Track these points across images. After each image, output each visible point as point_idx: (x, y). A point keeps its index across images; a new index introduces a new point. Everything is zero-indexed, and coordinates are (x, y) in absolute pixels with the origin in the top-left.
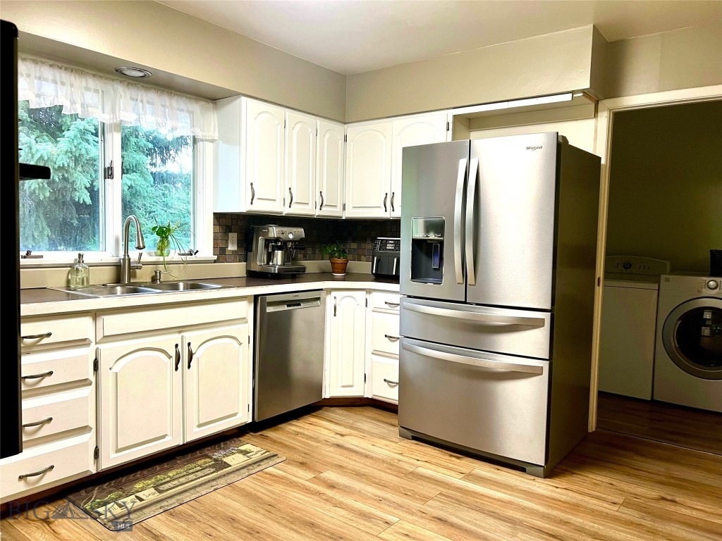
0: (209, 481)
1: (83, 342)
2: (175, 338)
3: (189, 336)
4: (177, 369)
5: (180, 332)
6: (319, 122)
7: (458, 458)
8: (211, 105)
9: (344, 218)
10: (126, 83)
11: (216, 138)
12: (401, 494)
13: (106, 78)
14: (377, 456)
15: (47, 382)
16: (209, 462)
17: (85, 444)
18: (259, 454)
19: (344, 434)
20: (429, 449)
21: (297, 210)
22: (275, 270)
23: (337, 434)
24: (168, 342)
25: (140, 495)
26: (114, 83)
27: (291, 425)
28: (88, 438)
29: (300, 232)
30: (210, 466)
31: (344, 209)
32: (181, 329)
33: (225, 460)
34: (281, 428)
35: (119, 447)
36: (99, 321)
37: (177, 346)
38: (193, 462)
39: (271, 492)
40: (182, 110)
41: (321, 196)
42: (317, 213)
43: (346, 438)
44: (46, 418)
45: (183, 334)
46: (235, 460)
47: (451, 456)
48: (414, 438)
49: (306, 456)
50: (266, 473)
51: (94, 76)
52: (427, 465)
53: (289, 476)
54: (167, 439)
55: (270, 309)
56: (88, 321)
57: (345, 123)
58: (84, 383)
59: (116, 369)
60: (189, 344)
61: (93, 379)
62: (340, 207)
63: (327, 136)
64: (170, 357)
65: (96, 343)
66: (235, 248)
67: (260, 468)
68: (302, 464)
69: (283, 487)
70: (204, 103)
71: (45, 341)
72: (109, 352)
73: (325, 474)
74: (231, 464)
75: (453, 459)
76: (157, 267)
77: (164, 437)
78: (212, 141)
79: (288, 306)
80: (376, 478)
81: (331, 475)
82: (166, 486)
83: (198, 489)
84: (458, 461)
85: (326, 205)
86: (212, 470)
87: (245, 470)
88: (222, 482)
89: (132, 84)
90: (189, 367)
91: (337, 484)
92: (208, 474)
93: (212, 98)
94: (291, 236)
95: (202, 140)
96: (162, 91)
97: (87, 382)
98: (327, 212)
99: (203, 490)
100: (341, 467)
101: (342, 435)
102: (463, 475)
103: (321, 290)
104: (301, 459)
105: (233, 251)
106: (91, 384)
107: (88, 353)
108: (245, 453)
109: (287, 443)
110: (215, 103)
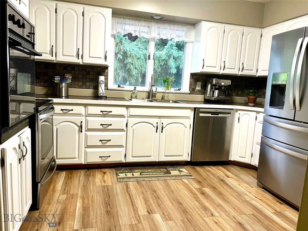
0: (158, 177)
1: (122, 116)
2: (157, 120)
3: (163, 120)
4: (157, 132)
5: (160, 118)
6: (246, 29)
7: (281, 203)
8: (192, 27)
9: (257, 76)
10: (156, 22)
11: (193, 41)
12: (232, 207)
13: (149, 21)
14: (236, 189)
15: (110, 127)
16: (165, 170)
17: (121, 151)
18: (185, 173)
19: (229, 176)
20: (268, 195)
21: (227, 72)
22: (213, 98)
23: (227, 176)
24: (154, 121)
25: (134, 174)
26: (152, 22)
27: (210, 167)
28: (123, 150)
29: (228, 82)
30: (164, 172)
31: (257, 71)
32: (160, 117)
33: (171, 171)
34: (204, 167)
35: (133, 156)
36: (129, 109)
37: (157, 123)
38: (159, 169)
39: (177, 187)
40: (179, 30)
41: (243, 65)
42: (240, 73)
43: (229, 179)
44: (109, 139)
45: (161, 119)
46: (174, 172)
47: (278, 201)
48: (263, 188)
49: (204, 180)
50: (182, 181)
51: (144, 21)
52: (259, 201)
53: (190, 185)
54: (151, 157)
55: (201, 115)
56: (124, 109)
57: (263, 28)
58: (122, 130)
59: (134, 127)
60: (162, 123)
61: (125, 130)
62: (255, 70)
63: (250, 35)
64: (155, 127)
65: (127, 117)
66: (200, 89)
67: (181, 178)
68: (199, 182)
69: (183, 187)
70: (189, 26)
71: (110, 113)
72: (132, 121)
73: (205, 188)
74: (171, 173)
75: (278, 203)
76: (164, 94)
77: (150, 156)
78: (192, 42)
79: (211, 114)
80: (226, 197)
81: (207, 190)
82: (144, 174)
83: (152, 178)
84: (279, 205)
85: (245, 69)
86: (163, 173)
87: (175, 177)
88: (163, 178)
89: (158, 22)
90: (162, 132)
91: (206, 193)
92: (161, 174)
93: (193, 24)
94: (223, 84)
95: (188, 42)
96: (171, 24)
97: (123, 130)
98: (246, 73)
99: (154, 179)
100: (215, 188)
101: (228, 177)
102: (275, 211)
103: (233, 109)
104: (200, 180)
105: (198, 90)
106: (125, 131)
107: (124, 120)
108: (180, 171)
109: (201, 173)
110: (195, 26)
